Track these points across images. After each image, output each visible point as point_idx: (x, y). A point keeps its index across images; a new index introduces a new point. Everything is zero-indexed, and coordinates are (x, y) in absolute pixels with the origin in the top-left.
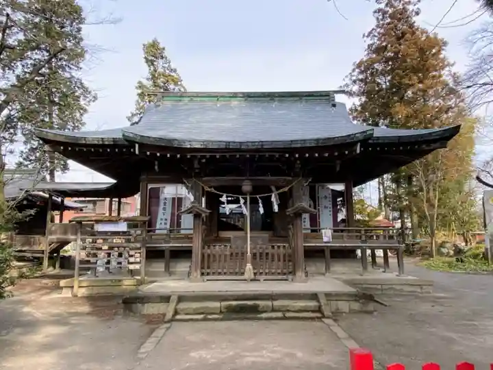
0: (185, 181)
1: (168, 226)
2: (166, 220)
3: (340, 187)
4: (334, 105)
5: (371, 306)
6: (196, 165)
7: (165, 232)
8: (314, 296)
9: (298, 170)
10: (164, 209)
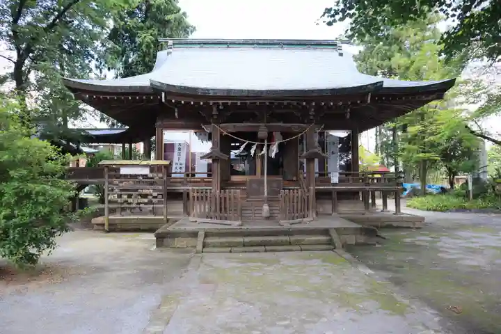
0: (203, 127)
1: (184, 170)
2: (181, 164)
3: (342, 134)
4: (341, 55)
5: (374, 240)
6: (215, 112)
7: (182, 176)
8: (326, 232)
9: (312, 117)
10: (179, 154)
